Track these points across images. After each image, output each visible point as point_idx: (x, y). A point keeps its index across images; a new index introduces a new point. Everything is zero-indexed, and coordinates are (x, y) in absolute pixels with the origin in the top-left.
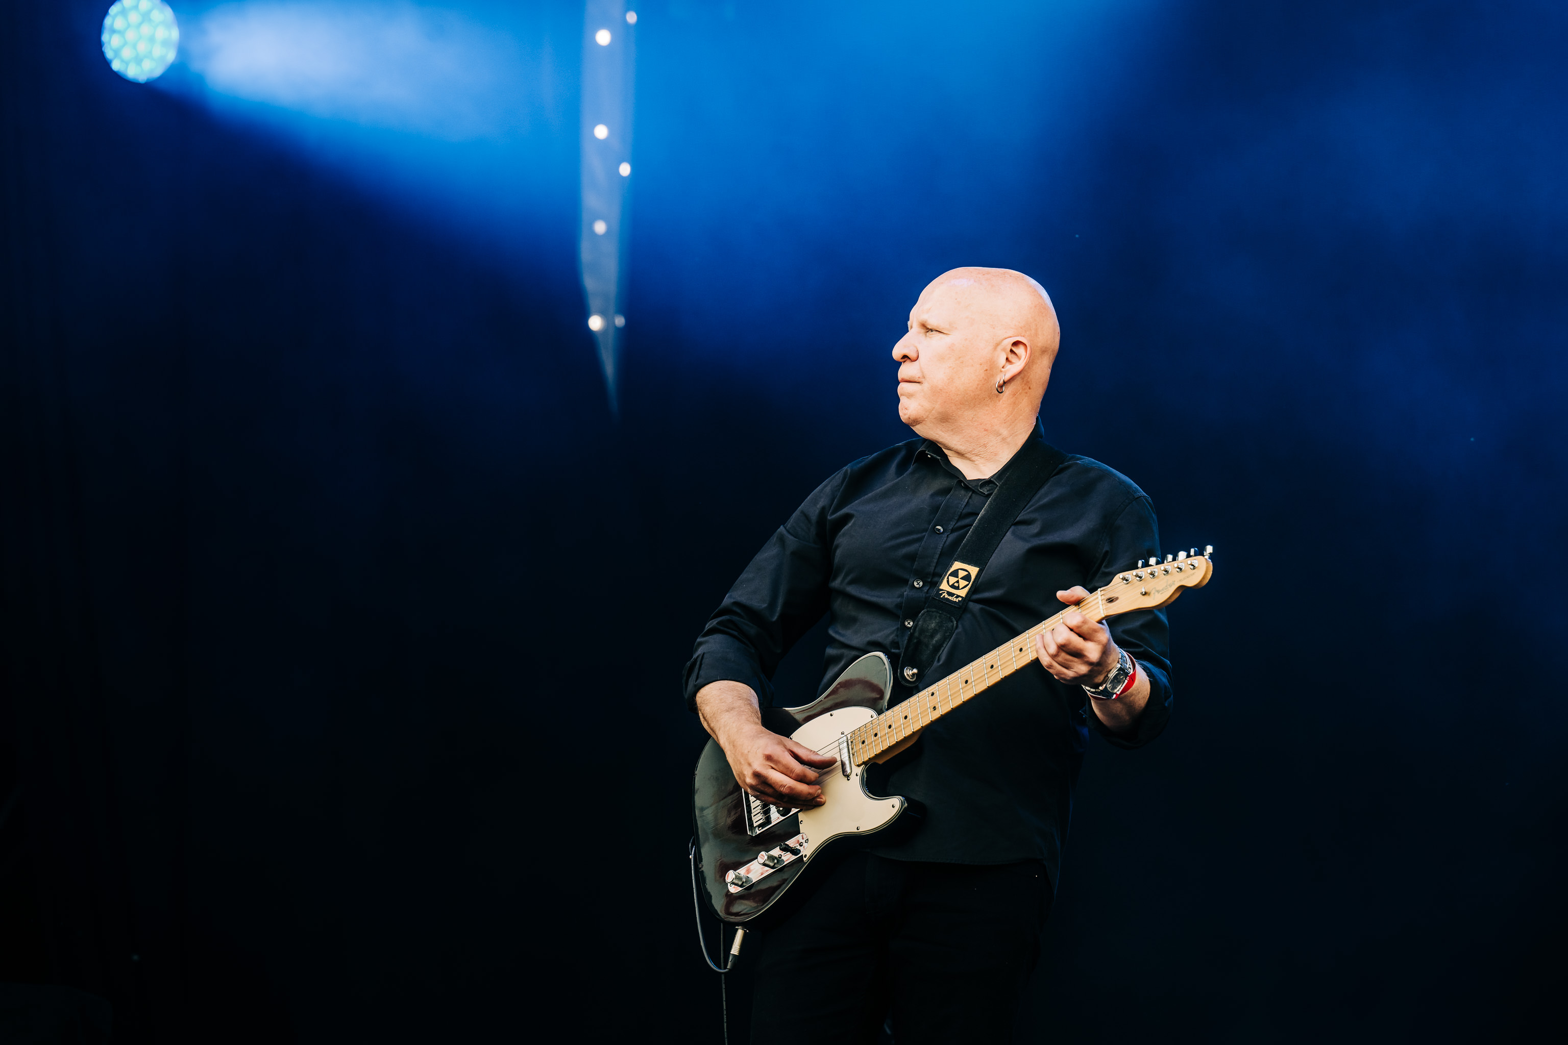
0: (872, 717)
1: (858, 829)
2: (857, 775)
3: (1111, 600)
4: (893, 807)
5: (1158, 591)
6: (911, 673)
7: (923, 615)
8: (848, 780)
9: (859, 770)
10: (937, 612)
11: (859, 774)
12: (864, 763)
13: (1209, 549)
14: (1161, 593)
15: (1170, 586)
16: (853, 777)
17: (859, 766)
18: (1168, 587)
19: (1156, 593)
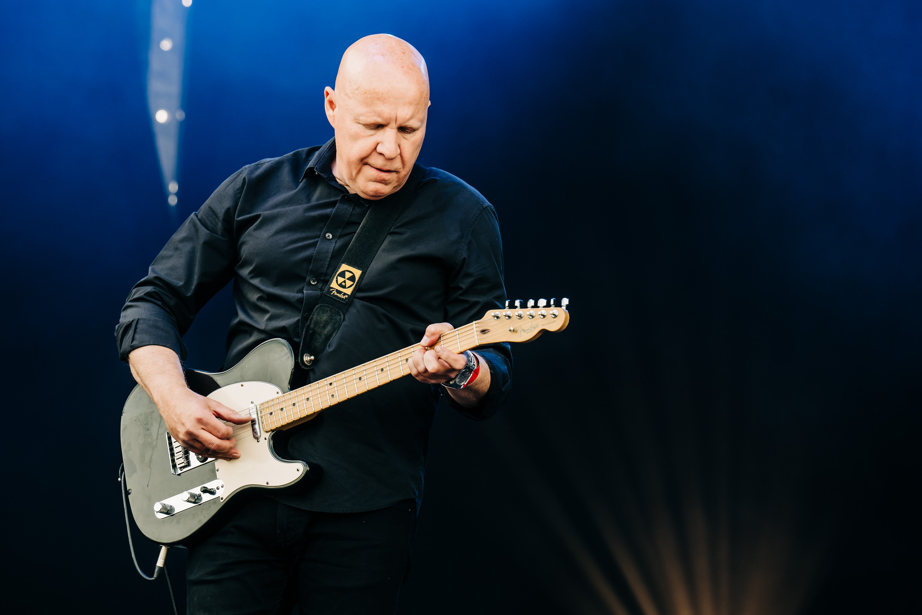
0: (278, 393)
1: (267, 483)
2: (265, 439)
3: (483, 332)
4: (298, 470)
5: (524, 331)
6: (309, 358)
7: (317, 309)
8: (258, 442)
9: (267, 435)
10: (328, 307)
11: (267, 438)
12: (272, 431)
13: (565, 301)
14: (526, 332)
15: (535, 328)
16: (262, 439)
17: (267, 432)
18: (533, 328)
19: (523, 332)
